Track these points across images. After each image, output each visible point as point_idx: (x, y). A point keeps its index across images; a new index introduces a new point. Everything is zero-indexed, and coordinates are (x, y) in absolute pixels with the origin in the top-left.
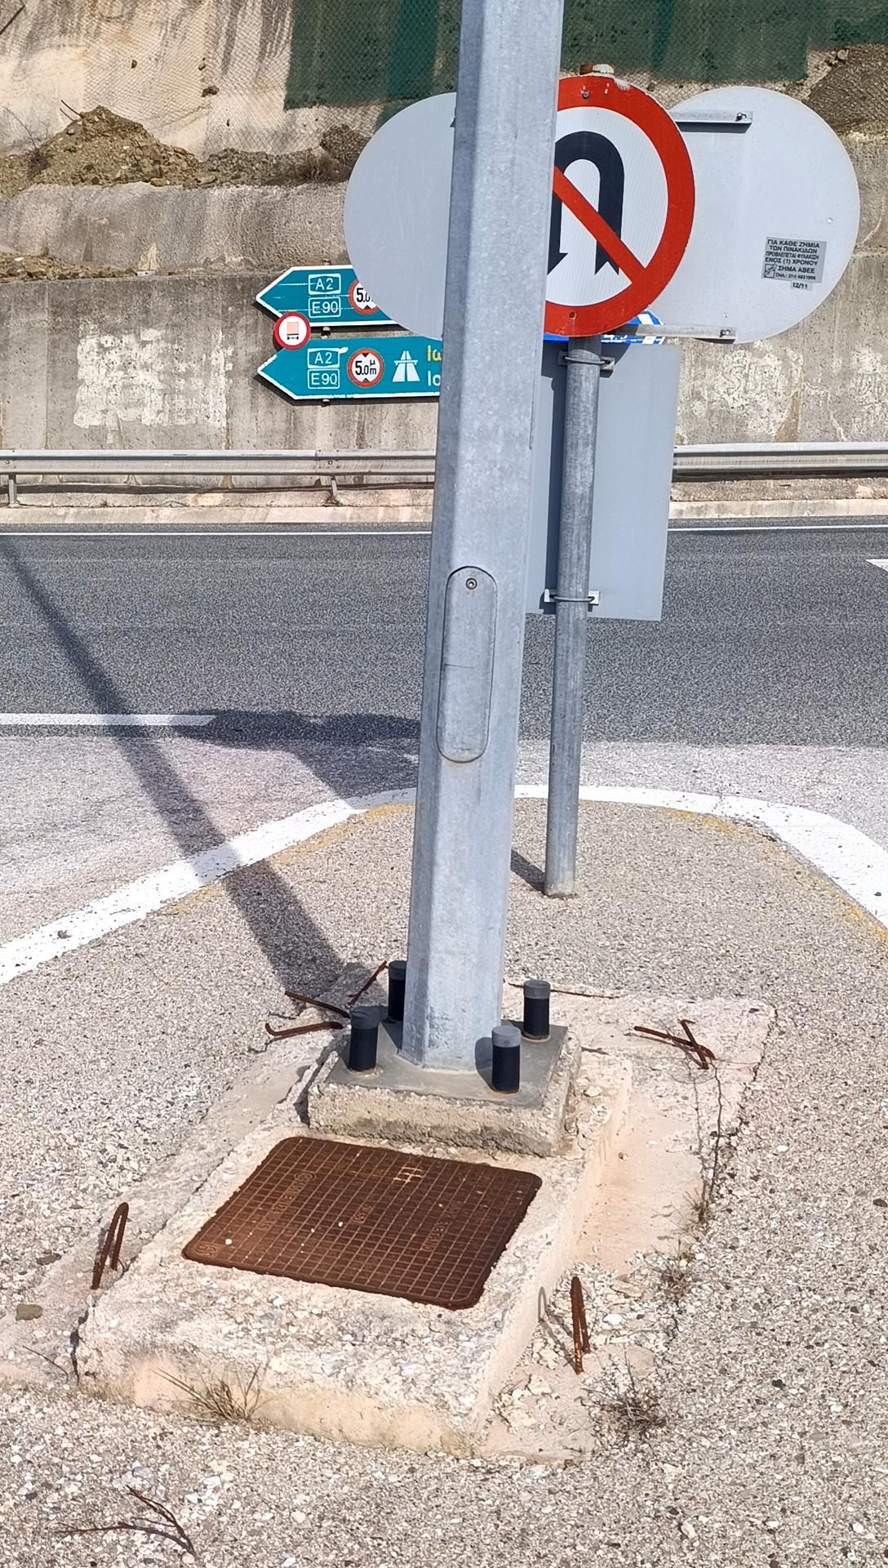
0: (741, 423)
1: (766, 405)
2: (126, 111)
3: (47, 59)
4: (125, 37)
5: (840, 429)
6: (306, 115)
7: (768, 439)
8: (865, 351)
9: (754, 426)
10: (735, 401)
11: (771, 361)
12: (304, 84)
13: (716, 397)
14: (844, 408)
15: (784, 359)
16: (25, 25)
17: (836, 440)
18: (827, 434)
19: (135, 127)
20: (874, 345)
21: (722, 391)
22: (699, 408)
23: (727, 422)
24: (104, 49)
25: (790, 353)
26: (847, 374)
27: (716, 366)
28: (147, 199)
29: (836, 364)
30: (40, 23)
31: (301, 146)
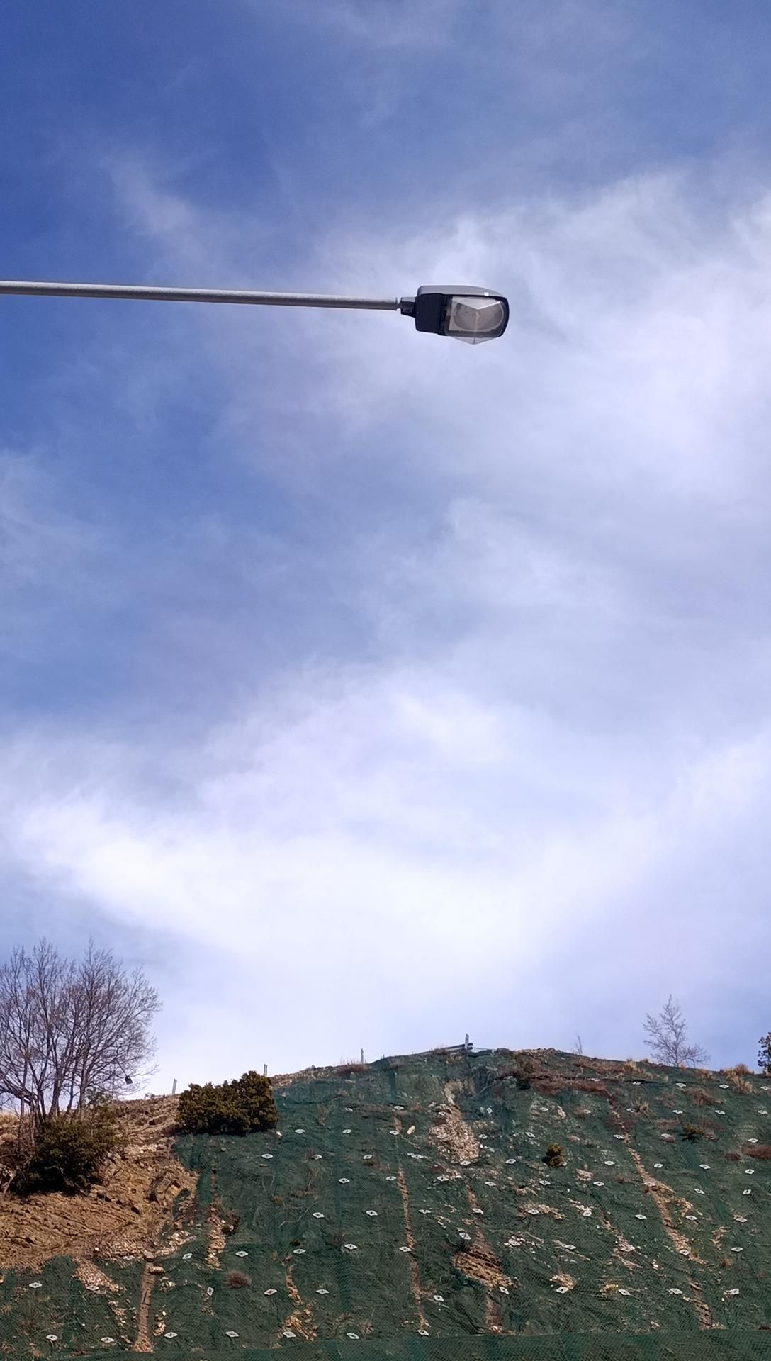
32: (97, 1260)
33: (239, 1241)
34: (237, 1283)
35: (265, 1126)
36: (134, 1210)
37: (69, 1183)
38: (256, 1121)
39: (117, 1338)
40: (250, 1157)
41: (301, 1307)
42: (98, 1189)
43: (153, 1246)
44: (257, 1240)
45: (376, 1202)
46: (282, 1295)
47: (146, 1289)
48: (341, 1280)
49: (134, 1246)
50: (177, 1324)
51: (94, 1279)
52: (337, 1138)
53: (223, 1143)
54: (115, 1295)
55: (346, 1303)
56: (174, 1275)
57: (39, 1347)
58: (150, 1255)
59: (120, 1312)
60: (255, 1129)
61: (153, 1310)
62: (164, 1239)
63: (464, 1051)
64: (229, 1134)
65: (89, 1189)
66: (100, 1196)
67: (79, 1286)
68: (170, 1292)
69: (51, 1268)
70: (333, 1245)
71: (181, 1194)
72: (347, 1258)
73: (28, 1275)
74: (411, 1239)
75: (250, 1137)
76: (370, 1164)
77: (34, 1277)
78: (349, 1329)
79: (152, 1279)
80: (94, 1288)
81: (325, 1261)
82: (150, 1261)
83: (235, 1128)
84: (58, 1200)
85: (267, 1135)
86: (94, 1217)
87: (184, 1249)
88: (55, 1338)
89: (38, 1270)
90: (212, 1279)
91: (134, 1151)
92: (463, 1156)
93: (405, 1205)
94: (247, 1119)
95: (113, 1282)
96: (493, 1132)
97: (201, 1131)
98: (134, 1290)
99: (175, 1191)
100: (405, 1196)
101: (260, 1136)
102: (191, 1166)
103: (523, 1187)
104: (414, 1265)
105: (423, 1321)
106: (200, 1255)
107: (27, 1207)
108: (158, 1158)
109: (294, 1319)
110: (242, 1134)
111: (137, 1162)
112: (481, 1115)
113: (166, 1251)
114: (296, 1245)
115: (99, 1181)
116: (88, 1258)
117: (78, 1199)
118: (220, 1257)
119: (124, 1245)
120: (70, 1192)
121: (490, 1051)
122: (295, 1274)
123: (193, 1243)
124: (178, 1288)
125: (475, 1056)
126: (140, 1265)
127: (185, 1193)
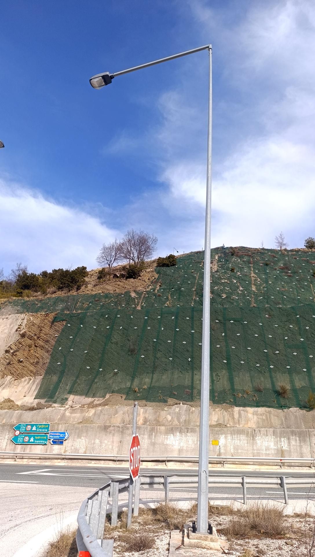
0: (78, 450)
1: (82, 448)
2: (12, 399)
3: (4, 391)
4: (16, 388)
5: (92, 452)
6: (36, 400)
7: (82, 453)
8: (97, 440)
9: (80, 451)
10: (78, 447)
11: (84, 441)
12: (38, 396)
13: (75, 446)
14: (93, 449)
15: (85, 440)
16: (4, 386)
17: (92, 454)
18: (91, 453)
19: (12, 401)
20: (98, 439)
21: (76, 445)
22: (73, 448)
23: (77, 450)
24: (13, 389)
25: (86, 439)
26: (94, 443)
27: (76, 441)
28: (6, 412)
29: (93, 442)
30: (6, 386)
31: (33, 405)
32: (135, 291)
33: (162, 288)
34: (159, 296)
35: (174, 265)
36: (145, 282)
37: (134, 277)
38: (172, 264)
39: (135, 305)
40: (169, 271)
41: (170, 300)
42: (139, 278)
43: (146, 289)
44: (166, 287)
45: (191, 280)
46: (167, 298)
47: (142, 296)
48: (180, 295)
49: (142, 289)
50: (146, 303)
51: (133, 295)
52: (188, 267)
53: (164, 269)
54: (136, 298)
55: (179, 299)
56: (148, 294)
57: (120, 307)
58: (145, 290)
59: (136, 301)
60: (171, 266)
61: (143, 300)
62: (148, 287)
63: (223, 248)
64: (166, 267)
65: (138, 278)
66: (139, 279)
67: (130, 296)
68: (147, 297)
69: (126, 293)
70: (179, 289)
71: (154, 278)
72: (182, 291)
73: (122, 294)
74: (195, 287)
75: (170, 267)
76: (192, 272)
77: (123, 295)
78: (178, 304)
79: (144, 295)
80: (133, 296)
81: (178, 292)
82: (144, 291)
83: (168, 266)
84: (132, 280)
85: (174, 267)
86: (138, 283)
87: (151, 289)
88: (124, 305)
89: (124, 293)
90: (155, 295)
91: (148, 270)
92: (213, 270)
93: (196, 281)
94: (169, 264)
95: (137, 295)
96: (222, 265)
97: (161, 266)
98: (140, 297)
99: (153, 278)
100: (197, 279)
101: (173, 267)
102: (157, 273)
103: (223, 277)
104: (195, 292)
105: (193, 303)
106: (154, 290)
107: (126, 281)
108: (152, 271)
109: (168, 303)
110: (169, 267)
111: (148, 272)
112: (221, 261)
113: (148, 290)
114: (173, 288)
115: (140, 276)
116: (133, 291)
117: (135, 280)
118: (158, 291)
119: (140, 288)
120: (134, 278)
121: (228, 247)
122: (171, 294)
123: (153, 288)
124: (148, 296)
125: (225, 248)
126: (142, 292)
127: (155, 278)
